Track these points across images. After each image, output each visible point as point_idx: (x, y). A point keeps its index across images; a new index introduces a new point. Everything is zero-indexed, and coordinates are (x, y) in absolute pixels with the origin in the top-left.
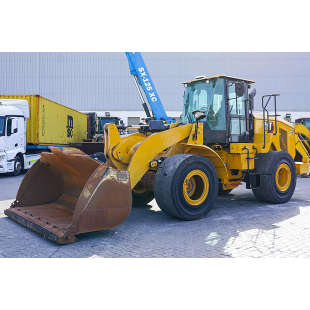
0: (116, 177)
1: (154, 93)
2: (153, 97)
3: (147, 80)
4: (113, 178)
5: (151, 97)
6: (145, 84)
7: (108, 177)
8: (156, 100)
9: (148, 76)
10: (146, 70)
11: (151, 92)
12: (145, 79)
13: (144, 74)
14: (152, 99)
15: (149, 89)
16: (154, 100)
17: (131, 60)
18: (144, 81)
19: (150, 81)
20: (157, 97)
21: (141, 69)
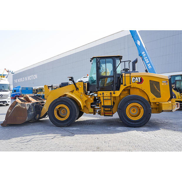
0: (20, 106)
1: (150, 64)
2: (149, 66)
3: (146, 57)
4: (19, 106)
5: (148, 66)
6: (146, 60)
7: (17, 105)
8: (151, 68)
9: (147, 56)
10: (145, 53)
11: (148, 63)
12: (145, 57)
13: (144, 55)
14: (149, 67)
15: (147, 62)
16: (150, 67)
17: (139, 49)
18: (145, 58)
19: (148, 58)
20: (151, 66)
21: (143, 53)
